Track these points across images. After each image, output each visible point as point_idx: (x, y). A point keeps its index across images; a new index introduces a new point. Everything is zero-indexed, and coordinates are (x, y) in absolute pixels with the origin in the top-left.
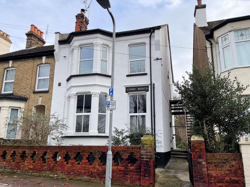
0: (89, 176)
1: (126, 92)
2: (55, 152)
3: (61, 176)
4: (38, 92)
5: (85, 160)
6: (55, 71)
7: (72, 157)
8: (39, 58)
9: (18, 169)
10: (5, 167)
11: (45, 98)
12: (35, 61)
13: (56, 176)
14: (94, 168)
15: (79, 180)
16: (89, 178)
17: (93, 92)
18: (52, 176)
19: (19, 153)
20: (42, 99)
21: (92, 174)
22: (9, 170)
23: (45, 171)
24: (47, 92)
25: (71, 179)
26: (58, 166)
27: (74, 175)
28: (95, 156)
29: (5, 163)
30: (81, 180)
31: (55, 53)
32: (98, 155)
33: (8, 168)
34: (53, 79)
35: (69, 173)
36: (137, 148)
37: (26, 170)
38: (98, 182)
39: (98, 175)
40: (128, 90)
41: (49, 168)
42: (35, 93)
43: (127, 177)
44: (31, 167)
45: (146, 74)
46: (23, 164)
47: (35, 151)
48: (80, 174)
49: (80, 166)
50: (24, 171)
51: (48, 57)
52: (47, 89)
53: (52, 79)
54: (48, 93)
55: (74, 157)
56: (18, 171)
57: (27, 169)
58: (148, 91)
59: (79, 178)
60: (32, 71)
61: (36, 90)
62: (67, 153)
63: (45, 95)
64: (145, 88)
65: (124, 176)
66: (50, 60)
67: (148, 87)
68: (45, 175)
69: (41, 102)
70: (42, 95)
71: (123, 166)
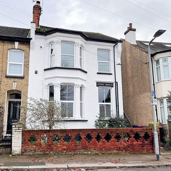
0: (117, 150)
1: (97, 86)
2: (87, 134)
3: (94, 152)
4: (12, 77)
5: (113, 139)
6: (30, 59)
7: (103, 137)
8: (10, 42)
9: (50, 151)
10: (35, 150)
11: (20, 83)
12: (5, 44)
13: (90, 152)
14: (121, 144)
15: (110, 154)
16: (117, 151)
17: (76, 84)
18: (85, 153)
19: (50, 137)
20: (17, 84)
21: (119, 148)
22: (40, 153)
23: (79, 149)
24: (22, 78)
25: (103, 154)
26: (91, 145)
27: (105, 150)
28: (120, 136)
29: (35, 146)
30: (111, 154)
31: (31, 41)
32: (123, 135)
33: (39, 151)
34: (29, 66)
35: (101, 149)
36: (150, 130)
37: (60, 151)
38: (125, 153)
39: (124, 148)
40: (99, 84)
41: (83, 147)
42: (7, 77)
43: (144, 148)
44: (65, 147)
45: (112, 74)
46: (56, 146)
47: (67, 133)
48: (110, 149)
49: (110, 143)
50: (58, 152)
51: (21, 43)
52: (22, 75)
53: (27, 65)
54: (24, 80)
55: (104, 137)
56: (51, 152)
57: (60, 149)
58: (113, 87)
59: (110, 152)
60: (2, 55)
61: (8, 74)
62: (98, 134)
63: (20, 80)
64: (111, 85)
65: (142, 148)
66: (24, 47)
67: (113, 84)
68: (80, 153)
69: (16, 87)
70: (16, 80)
71: (141, 141)
